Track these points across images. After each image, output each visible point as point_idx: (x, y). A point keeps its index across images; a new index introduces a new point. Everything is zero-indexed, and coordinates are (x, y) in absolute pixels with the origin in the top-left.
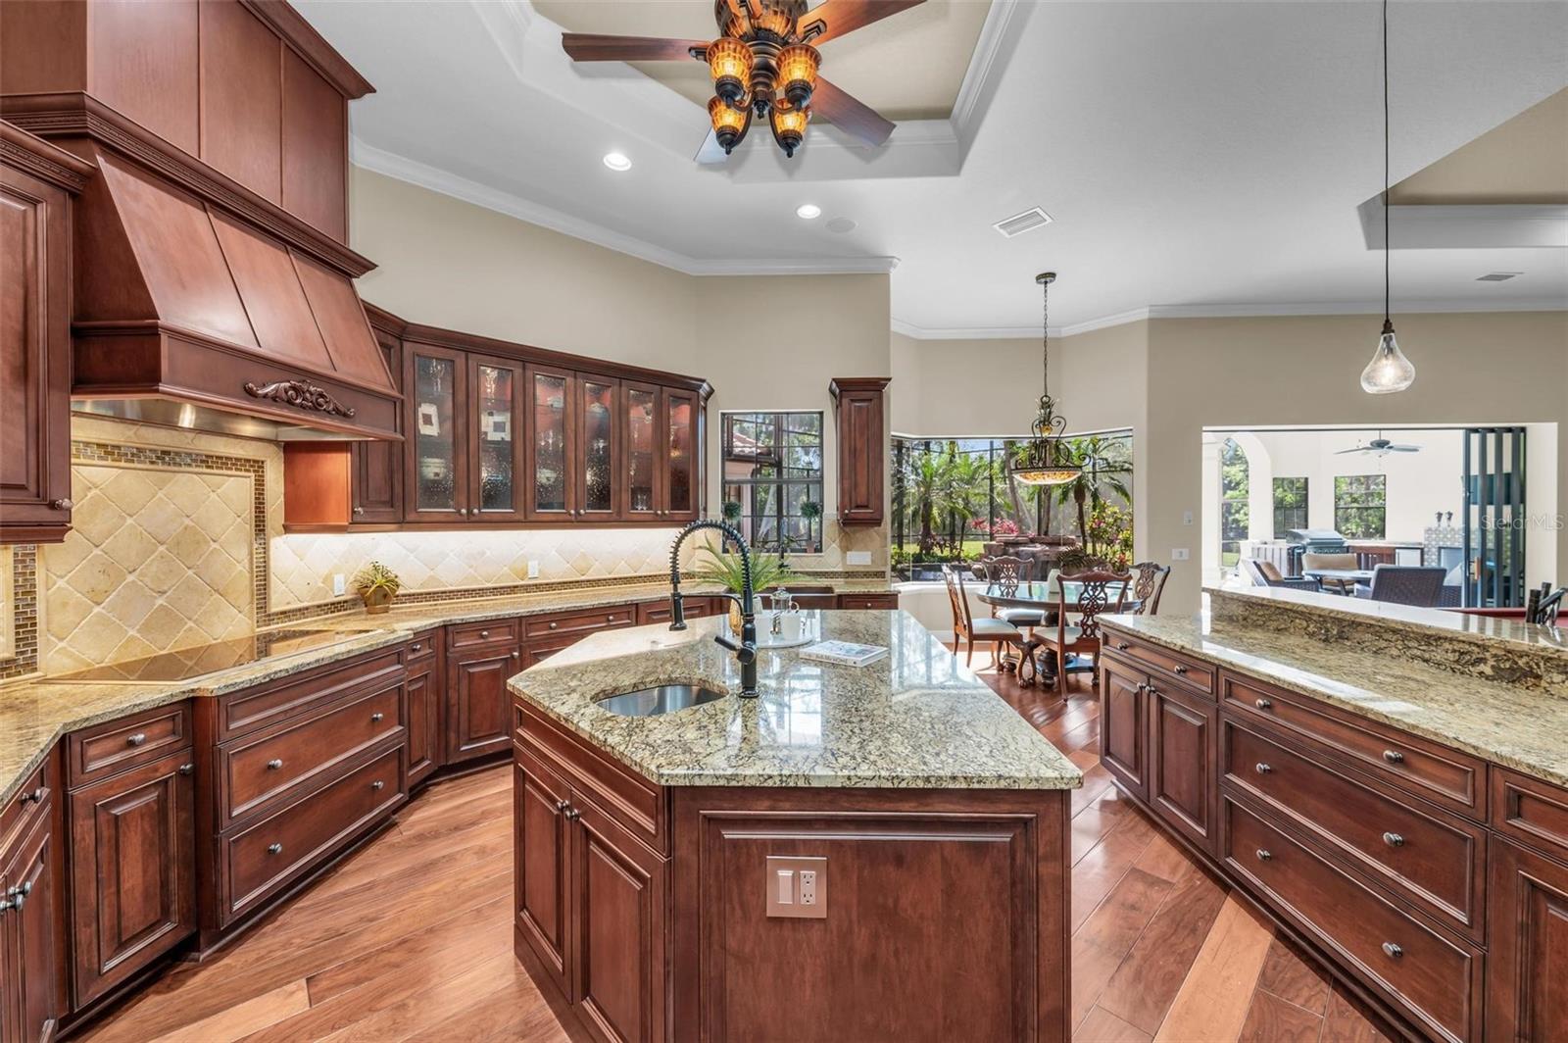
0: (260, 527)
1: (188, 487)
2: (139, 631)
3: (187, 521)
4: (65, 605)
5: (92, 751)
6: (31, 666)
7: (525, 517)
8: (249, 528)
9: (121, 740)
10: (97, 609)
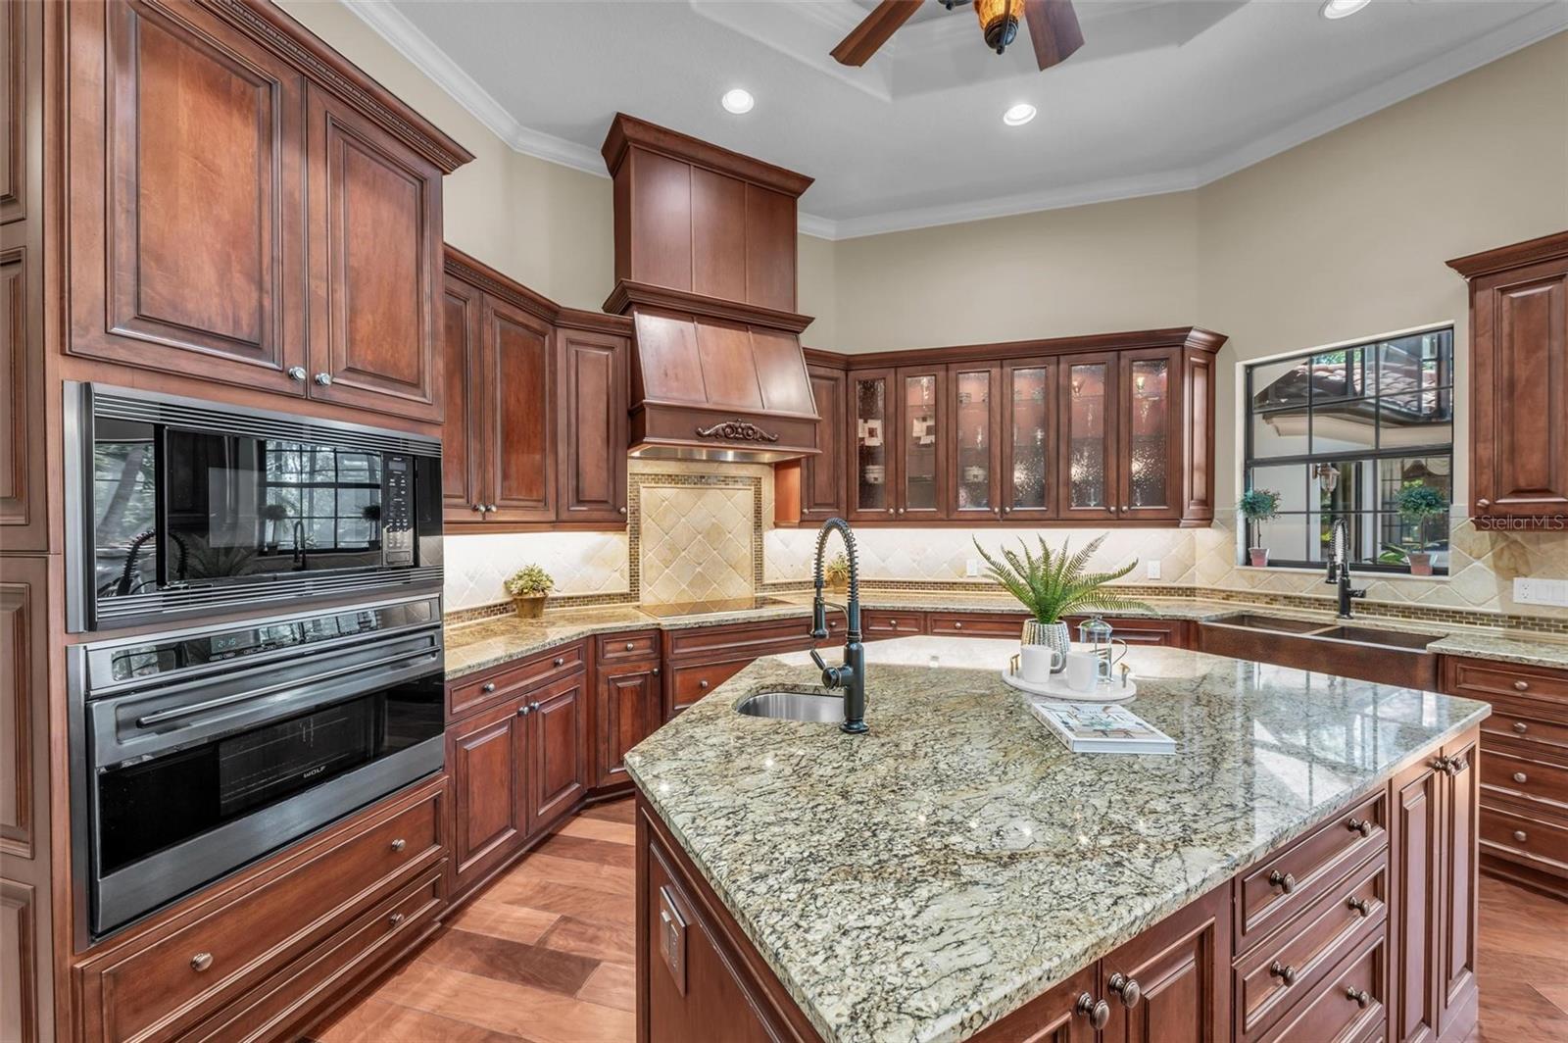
0: (758, 526)
1: (714, 497)
2: (688, 586)
3: (713, 520)
4: (651, 566)
5: (609, 647)
6: (637, 598)
7: (948, 515)
8: (751, 524)
9: (623, 645)
10: (667, 571)
